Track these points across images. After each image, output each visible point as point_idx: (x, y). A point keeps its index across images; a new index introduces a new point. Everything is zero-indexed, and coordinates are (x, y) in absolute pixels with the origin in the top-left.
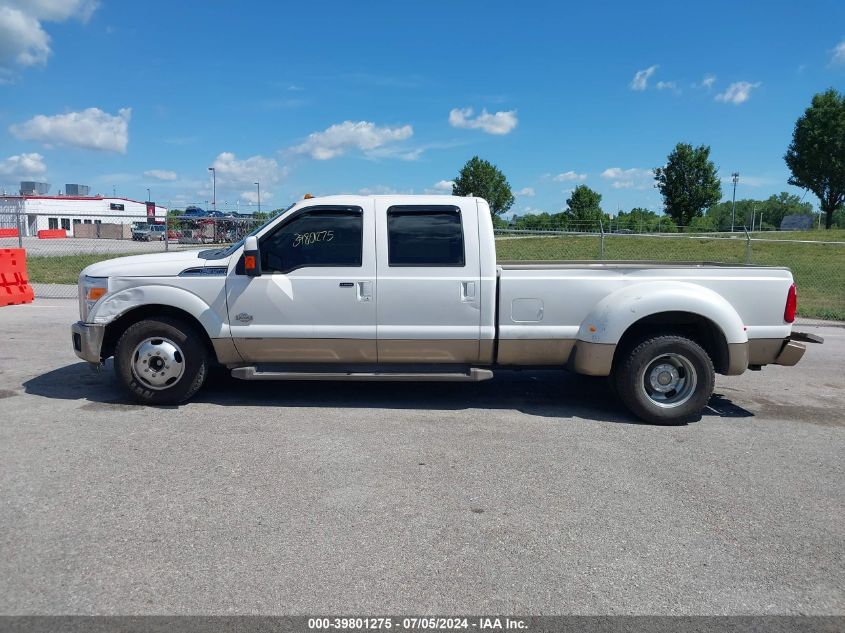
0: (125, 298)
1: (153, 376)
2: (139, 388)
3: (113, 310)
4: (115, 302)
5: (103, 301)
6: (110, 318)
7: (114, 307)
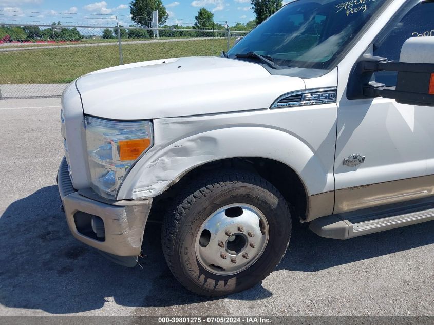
0: (183, 152)
1: (233, 261)
2: (209, 280)
3: (162, 174)
4: (166, 159)
5: (147, 161)
6: (160, 187)
7: (165, 169)
